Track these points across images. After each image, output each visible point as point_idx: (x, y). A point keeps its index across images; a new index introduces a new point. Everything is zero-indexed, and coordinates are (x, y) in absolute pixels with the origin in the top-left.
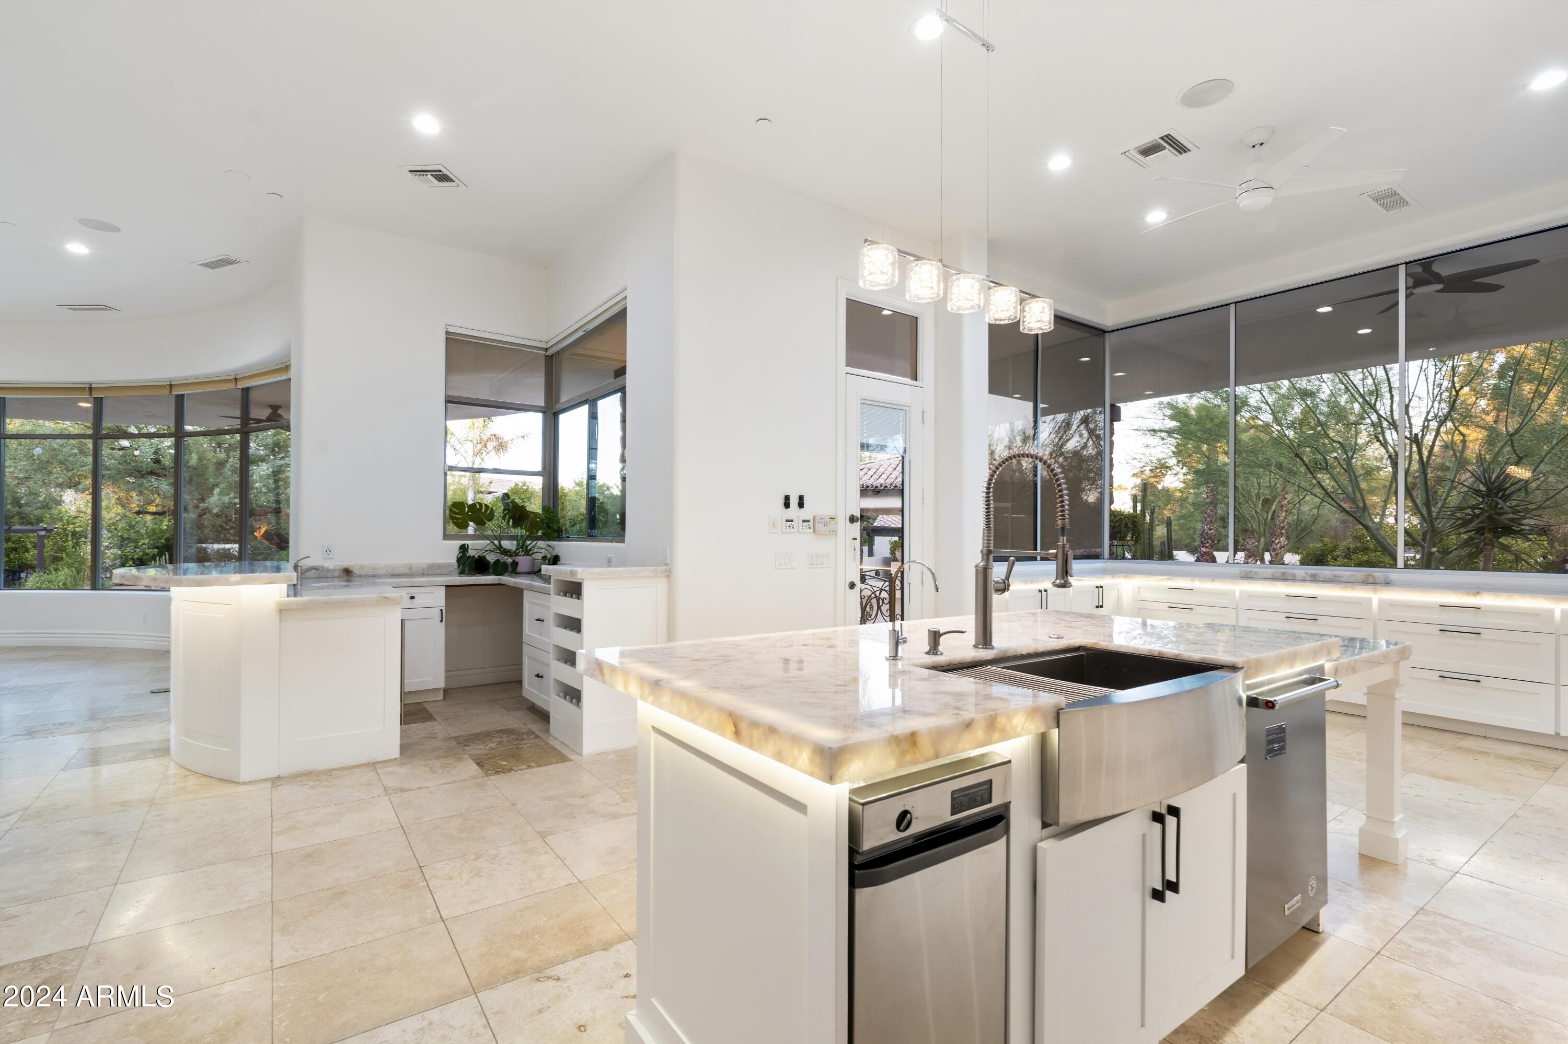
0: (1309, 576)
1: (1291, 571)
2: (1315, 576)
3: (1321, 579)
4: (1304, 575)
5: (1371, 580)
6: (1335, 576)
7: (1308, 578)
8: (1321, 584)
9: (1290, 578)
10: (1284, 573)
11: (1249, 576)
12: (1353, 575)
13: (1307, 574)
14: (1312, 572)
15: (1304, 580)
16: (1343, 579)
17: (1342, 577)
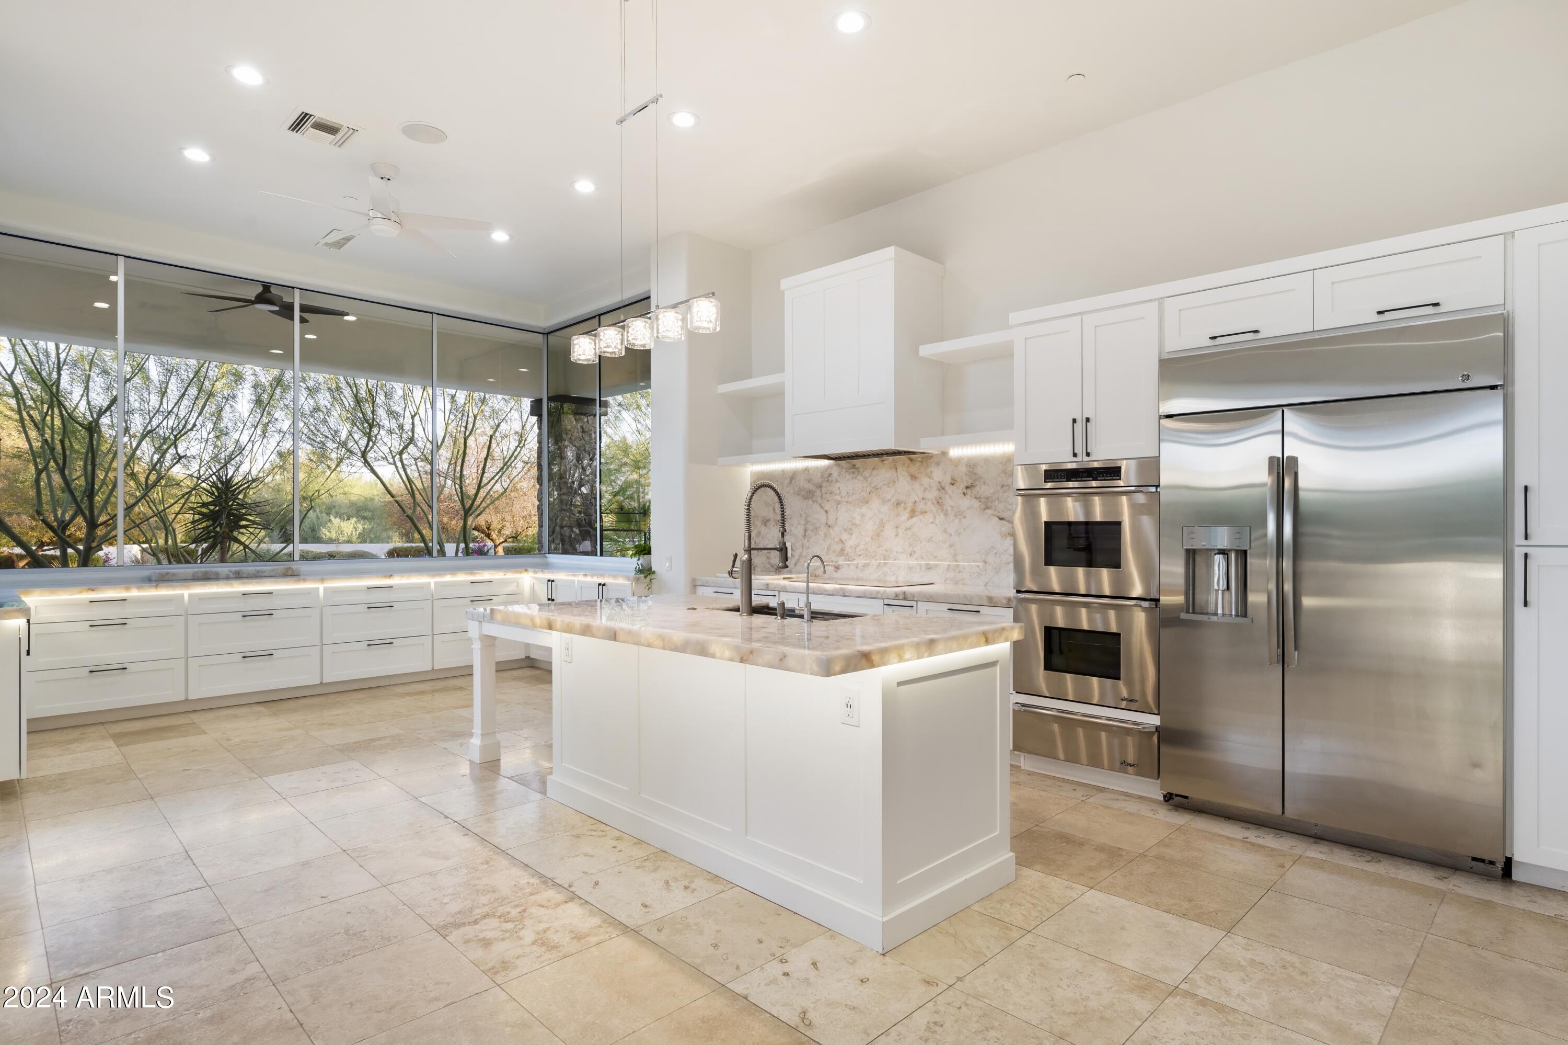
0: (233, 574)
1: (214, 570)
2: (239, 573)
3: (244, 576)
4: (228, 573)
5: (290, 572)
6: (258, 572)
7: (231, 575)
8: (246, 580)
9: (212, 577)
10: (206, 573)
11: (166, 578)
12: (274, 570)
13: (231, 572)
14: (237, 569)
15: (228, 578)
16: (266, 574)
17: (265, 572)
